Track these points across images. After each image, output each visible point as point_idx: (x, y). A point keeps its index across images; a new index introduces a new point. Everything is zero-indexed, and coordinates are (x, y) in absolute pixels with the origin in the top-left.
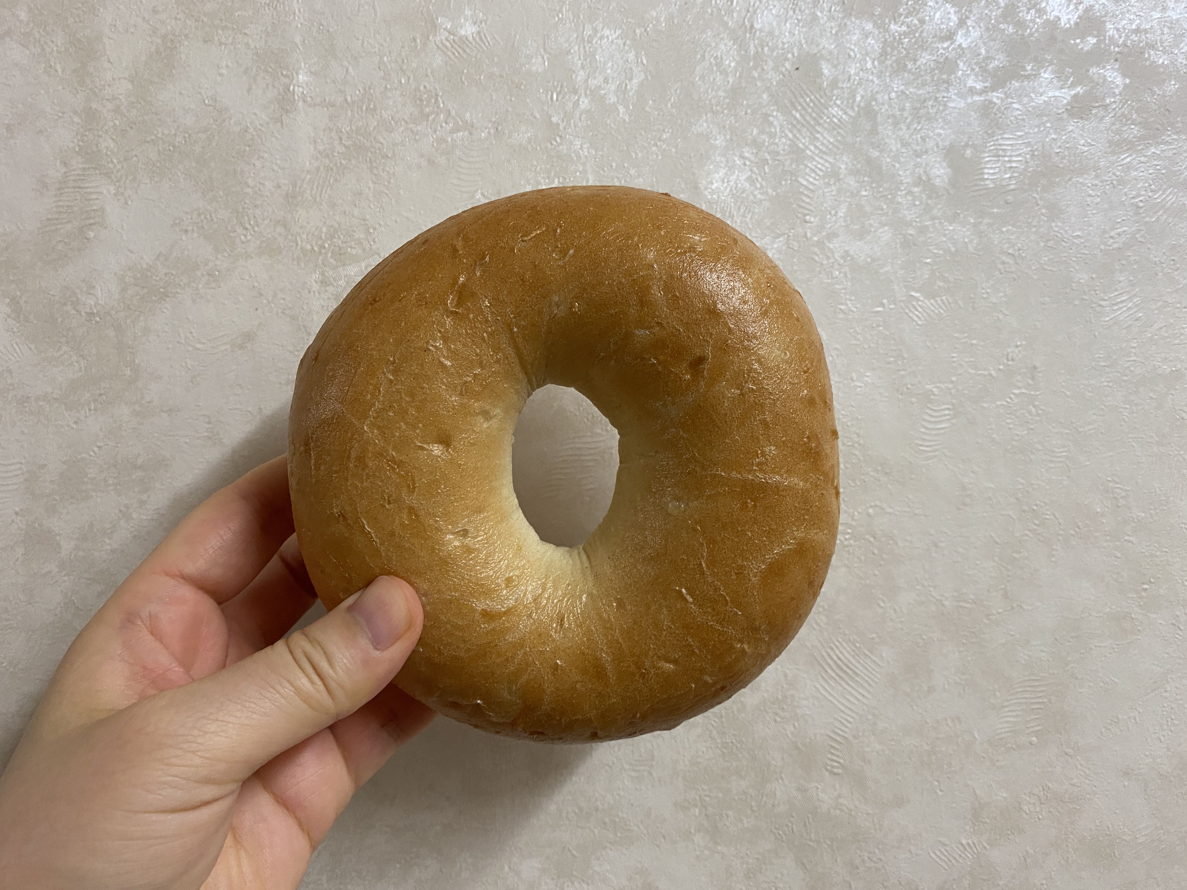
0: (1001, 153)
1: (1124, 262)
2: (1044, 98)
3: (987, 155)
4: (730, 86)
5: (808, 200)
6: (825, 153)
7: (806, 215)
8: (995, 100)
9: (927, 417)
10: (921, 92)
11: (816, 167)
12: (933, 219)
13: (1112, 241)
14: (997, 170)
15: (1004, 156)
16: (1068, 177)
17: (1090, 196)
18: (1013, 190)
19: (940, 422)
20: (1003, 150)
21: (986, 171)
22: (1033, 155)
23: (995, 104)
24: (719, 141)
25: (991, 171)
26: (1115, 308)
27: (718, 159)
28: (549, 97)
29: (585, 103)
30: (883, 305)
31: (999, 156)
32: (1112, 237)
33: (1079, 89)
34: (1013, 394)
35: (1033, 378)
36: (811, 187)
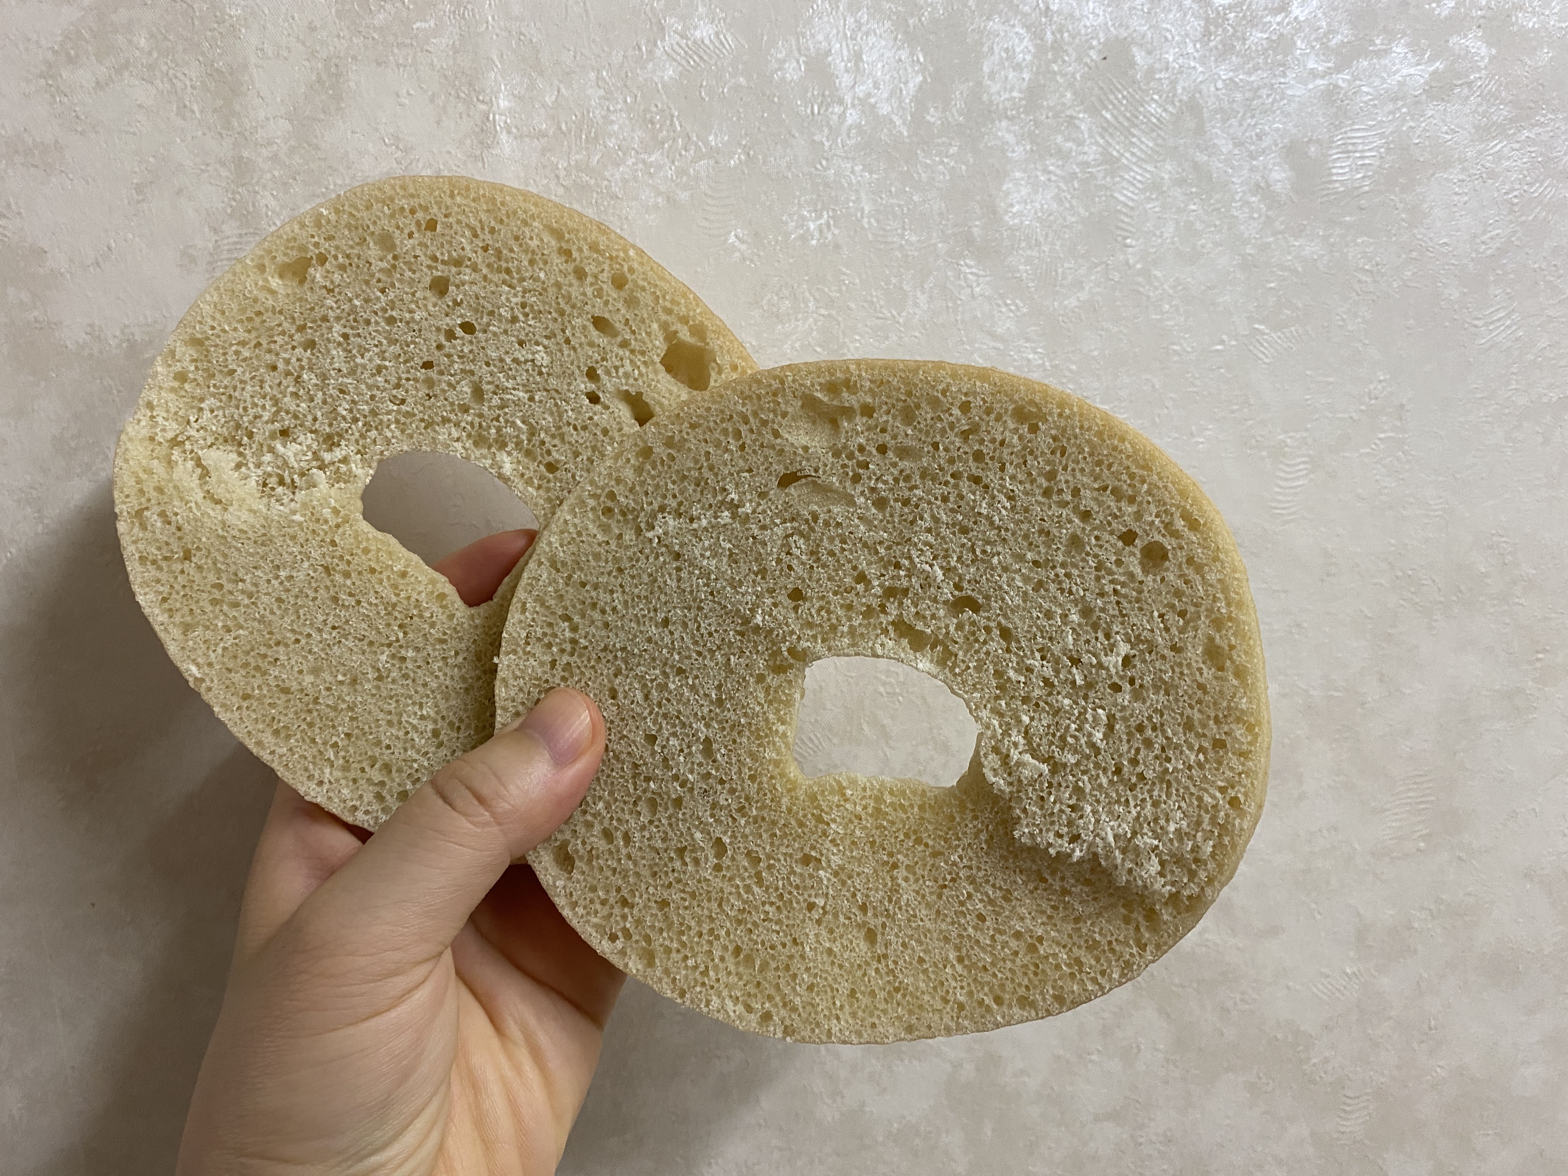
0: (1350, 148)
1: (1500, 272)
2: (1398, 77)
3: (1334, 151)
4: (1025, 85)
5: (1126, 220)
6: (1143, 160)
7: (1125, 238)
8: (1340, 83)
9: (1282, 475)
10: (1253, 78)
11: (1135, 178)
12: (1275, 233)
13: (1483, 247)
14: (1347, 170)
15: (1355, 152)
16: (1431, 172)
17: (1457, 194)
18: (1367, 192)
19: (1297, 478)
20: (1353, 144)
21: (1334, 171)
22: (1388, 149)
23: (1342, 88)
24: (1018, 153)
25: (1341, 171)
26: (1491, 327)
27: (1018, 175)
28: (809, 111)
29: (852, 116)
30: (1222, 342)
31: (1349, 152)
32: (1483, 243)
33: (1438, 64)
34: (1380, 439)
35: (1401, 419)
36: (1130, 204)
